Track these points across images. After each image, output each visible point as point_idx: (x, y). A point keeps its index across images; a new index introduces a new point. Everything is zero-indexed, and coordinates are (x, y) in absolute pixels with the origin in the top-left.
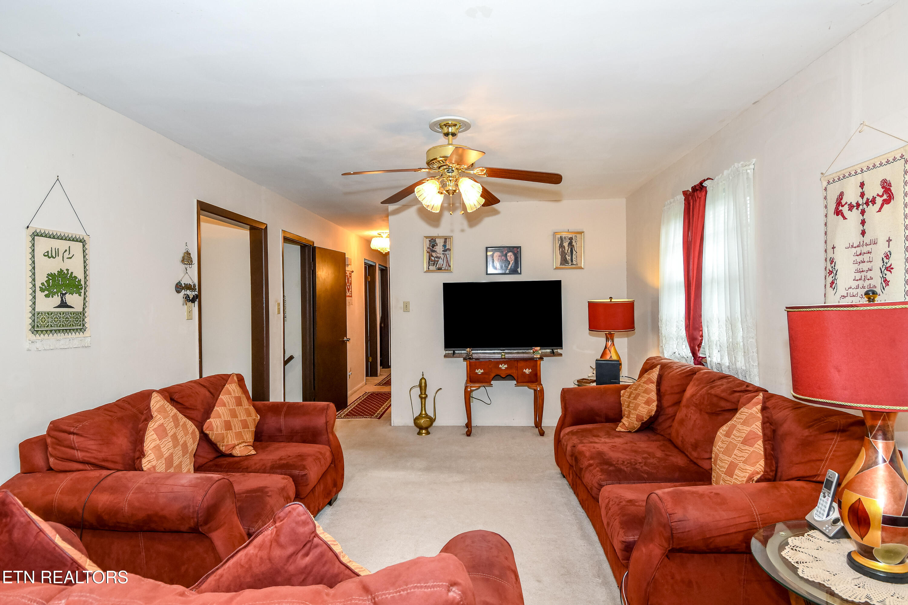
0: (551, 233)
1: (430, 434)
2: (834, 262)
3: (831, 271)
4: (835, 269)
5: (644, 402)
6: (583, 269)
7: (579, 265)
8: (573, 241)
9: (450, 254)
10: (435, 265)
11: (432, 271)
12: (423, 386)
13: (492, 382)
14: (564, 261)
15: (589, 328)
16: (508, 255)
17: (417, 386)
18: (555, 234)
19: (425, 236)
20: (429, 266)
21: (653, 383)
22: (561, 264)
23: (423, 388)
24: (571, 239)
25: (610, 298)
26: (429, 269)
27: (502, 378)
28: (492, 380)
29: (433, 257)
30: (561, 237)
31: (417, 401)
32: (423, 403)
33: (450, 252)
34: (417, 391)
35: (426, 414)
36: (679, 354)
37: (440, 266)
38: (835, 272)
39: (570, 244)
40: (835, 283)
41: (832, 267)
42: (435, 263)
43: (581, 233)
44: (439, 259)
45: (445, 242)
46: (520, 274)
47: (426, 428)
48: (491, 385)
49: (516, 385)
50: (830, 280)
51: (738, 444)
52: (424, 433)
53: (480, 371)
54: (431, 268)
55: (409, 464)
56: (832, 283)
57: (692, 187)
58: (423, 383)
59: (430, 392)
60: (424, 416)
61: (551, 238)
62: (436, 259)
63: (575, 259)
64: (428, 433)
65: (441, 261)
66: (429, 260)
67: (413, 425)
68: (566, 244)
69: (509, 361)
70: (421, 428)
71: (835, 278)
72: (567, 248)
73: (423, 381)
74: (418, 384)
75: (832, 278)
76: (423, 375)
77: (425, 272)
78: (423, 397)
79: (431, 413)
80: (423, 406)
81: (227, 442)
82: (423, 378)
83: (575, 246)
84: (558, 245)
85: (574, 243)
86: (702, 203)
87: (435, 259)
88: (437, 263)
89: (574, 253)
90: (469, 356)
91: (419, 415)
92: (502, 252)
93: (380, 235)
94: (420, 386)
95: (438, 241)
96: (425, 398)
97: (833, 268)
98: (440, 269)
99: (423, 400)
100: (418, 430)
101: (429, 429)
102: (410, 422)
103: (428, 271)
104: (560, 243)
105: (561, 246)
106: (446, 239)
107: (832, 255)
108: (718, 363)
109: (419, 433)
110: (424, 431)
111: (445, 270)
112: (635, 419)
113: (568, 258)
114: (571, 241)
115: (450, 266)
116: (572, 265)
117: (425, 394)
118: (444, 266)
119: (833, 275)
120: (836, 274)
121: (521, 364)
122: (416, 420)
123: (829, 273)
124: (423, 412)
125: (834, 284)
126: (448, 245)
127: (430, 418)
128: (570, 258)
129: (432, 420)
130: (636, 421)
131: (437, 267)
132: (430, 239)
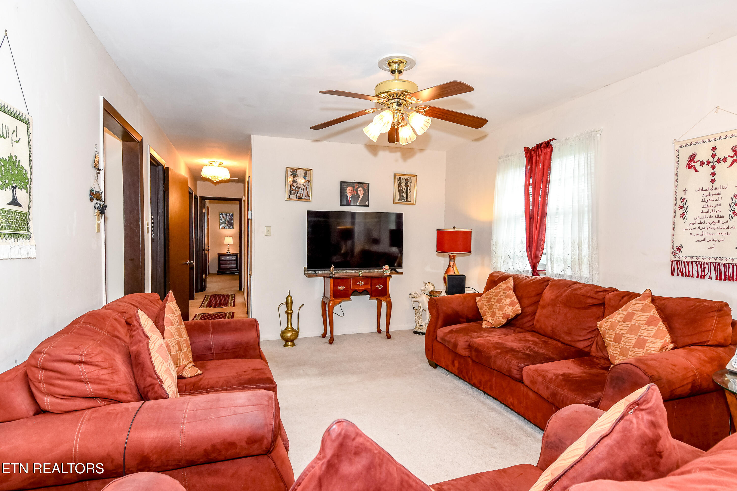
0: (393, 175)
1: (295, 345)
2: (686, 200)
3: (682, 207)
4: (686, 205)
5: (508, 304)
6: (415, 205)
7: (412, 202)
8: (409, 182)
9: (309, 186)
10: (296, 194)
11: (293, 200)
12: (289, 303)
13: (351, 297)
14: (401, 198)
15: (437, 250)
16: (359, 190)
17: (284, 303)
18: (395, 175)
19: (287, 167)
20: (290, 194)
21: (511, 290)
22: (399, 200)
23: (289, 304)
24: (407, 180)
25: (453, 227)
26: (290, 197)
27: (359, 293)
28: (351, 295)
29: (294, 187)
30: (400, 178)
31: (284, 317)
32: (289, 318)
33: (309, 183)
34: (284, 308)
35: (292, 328)
36: (514, 269)
37: (300, 196)
38: (686, 207)
39: (406, 184)
40: (686, 214)
41: (683, 204)
42: (296, 192)
43: (415, 176)
44: (300, 189)
45: (305, 174)
46: (368, 206)
47: (292, 341)
48: (350, 300)
49: (370, 299)
50: (681, 212)
51: (642, 325)
52: (290, 345)
53: (341, 288)
54: (292, 196)
55: (301, 371)
56: (683, 214)
57: (537, 144)
58: (289, 301)
59: (295, 308)
60: (289, 330)
61: (393, 177)
62: (297, 189)
63: (409, 197)
64: (294, 345)
65: (301, 191)
66: (291, 189)
67: (280, 338)
68: (403, 184)
69: (366, 279)
70: (287, 341)
71: (686, 211)
72: (404, 187)
73: (289, 298)
74: (285, 301)
75: (683, 211)
76: (289, 293)
77: (287, 200)
78: (289, 313)
79: (296, 328)
80: (289, 320)
81: (180, 363)
82: (289, 296)
83: (410, 186)
84: (397, 185)
85: (409, 184)
86: (548, 157)
87: (295, 188)
88: (297, 193)
89: (409, 191)
90: (332, 275)
91: (286, 329)
92: (353, 187)
93: (211, 163)
94: (287, 303)
95: (299, 172)
96: (291, 314)
97: (685, 204)
98: (300, 198)
99: (289, 316)
100: (284, 342)
101: (295, 342)
102: (278, 337)
103: (289, 199)
104: (399, 183)
105: (400, 185)
106: (306, 172)
107: (683, 196)
108: (558, 274)
109: (286, 345)
110: (290, 343)
111: (304, 199)
112: (502, 317)
113: (405, 195)
114: (407, 182)
115: (309, 196)
116: (407, 201)
117: (291, 310)
118: (304, 195)
119: (684, 209)
120: (687, 209)
121: (374, 282)
122: (283, 335)
123: (679, 208)
124: (289, 327)
125: (685, 216)
126: (308, 177)
127: (296, 331)
128: (406, 195)
129: (296, 333)
130: (503, 319)
131: (298, 196)
132: (291, 170)
